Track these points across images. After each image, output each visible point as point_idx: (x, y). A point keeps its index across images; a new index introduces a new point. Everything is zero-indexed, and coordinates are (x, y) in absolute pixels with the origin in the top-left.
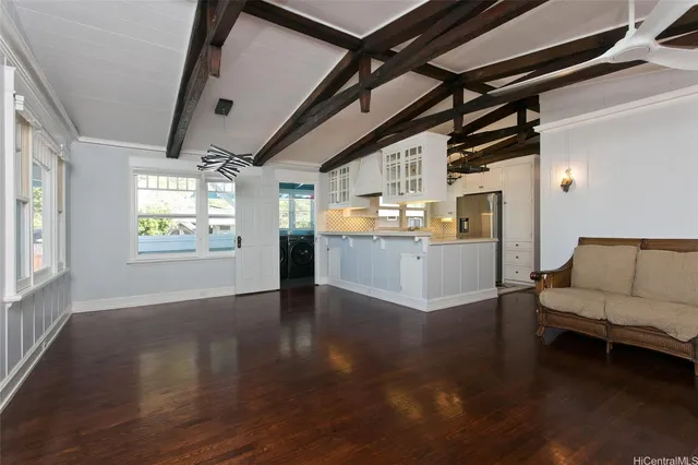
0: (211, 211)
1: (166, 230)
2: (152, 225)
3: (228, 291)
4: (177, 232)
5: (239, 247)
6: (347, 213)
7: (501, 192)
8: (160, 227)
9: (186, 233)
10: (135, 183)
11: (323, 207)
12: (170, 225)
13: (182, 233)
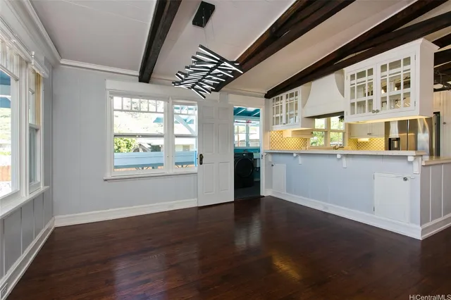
0: (176, 132)
1: (131, 148)
2: (122, 145)
3: (191, 203)
4: (137, 150)
5: (201, 164)
6: (288, 133)
7: (439, 113)
8: (127, 146)
9: (144, 150)
10: (111, 105)
11: (266, 129)
12: (133, 145)
13: (141, 150)
